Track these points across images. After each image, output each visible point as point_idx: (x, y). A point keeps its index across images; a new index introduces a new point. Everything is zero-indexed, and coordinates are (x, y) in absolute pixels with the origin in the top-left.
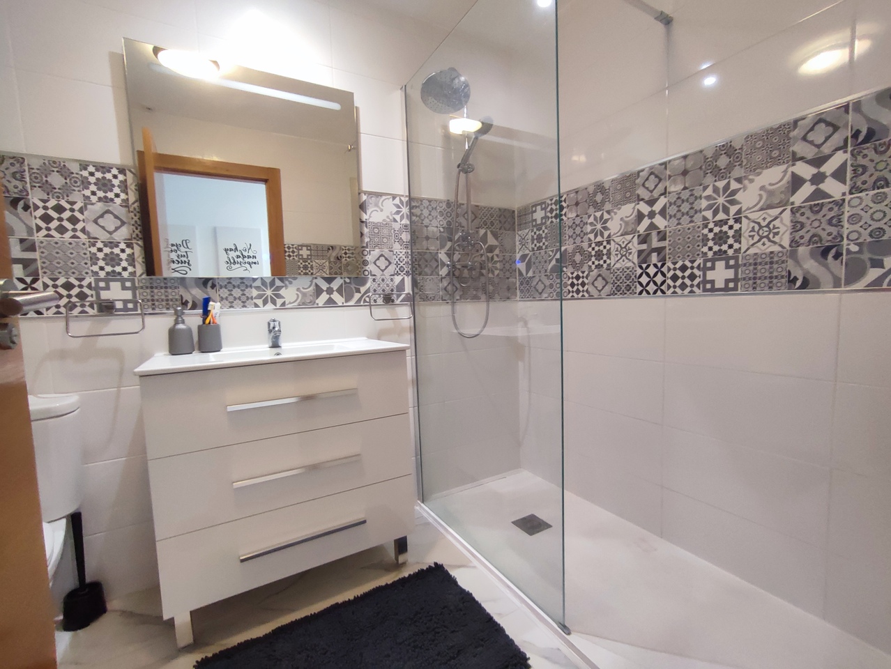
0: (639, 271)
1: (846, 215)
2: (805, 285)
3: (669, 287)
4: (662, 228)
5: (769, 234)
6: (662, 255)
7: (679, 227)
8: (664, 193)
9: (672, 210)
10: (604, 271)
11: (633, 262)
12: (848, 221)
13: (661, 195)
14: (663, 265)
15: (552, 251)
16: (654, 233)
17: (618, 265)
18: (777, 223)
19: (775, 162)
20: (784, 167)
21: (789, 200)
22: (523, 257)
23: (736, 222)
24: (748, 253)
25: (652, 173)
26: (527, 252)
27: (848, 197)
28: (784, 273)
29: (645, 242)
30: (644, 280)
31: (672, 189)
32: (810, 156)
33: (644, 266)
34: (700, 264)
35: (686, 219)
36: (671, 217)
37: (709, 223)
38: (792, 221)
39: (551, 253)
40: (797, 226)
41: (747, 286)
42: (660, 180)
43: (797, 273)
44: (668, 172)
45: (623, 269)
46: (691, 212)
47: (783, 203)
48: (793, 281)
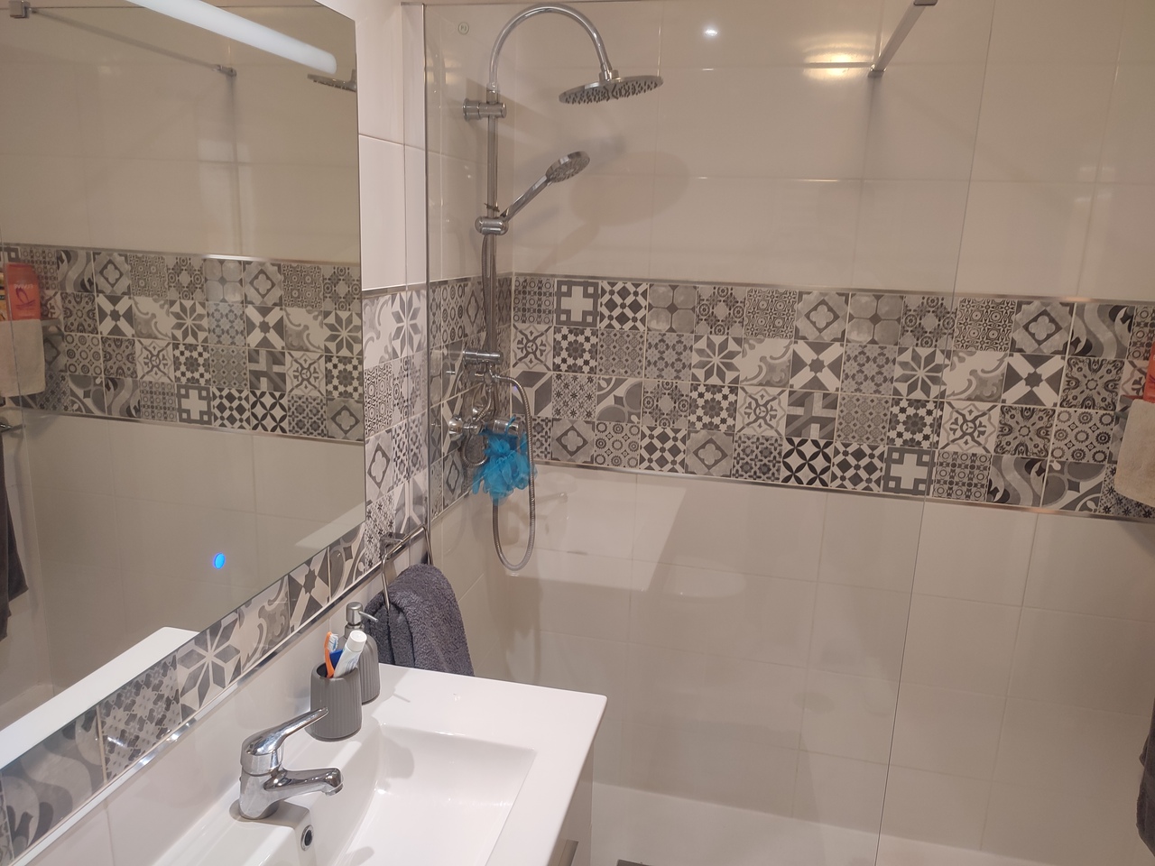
0: (787, 447)
1: (1054, 429)
2: (1005, 498)
4: (832, 390)
5: (974, 431)
6: (829, 428)
7: (858, 394)
8: (841, 339)
9: (850, 367)
10: (720, 436)
11: (777, 431)
12: (1055, 435)
13: (835, 340)
14: (827, 445)
16: (818, 395)
17: (748, 431)
18: (984, 420)
19: (992, 344)
20: (1001, 354)
21: (1000, 397)
22: (529, 378)
24: (946, 449)
25: (823, 302)
27: (1058, 409)
28: (985, 482)
29: (802, 405)
30: (795, 461)
31: (853, 336)
32: (1029, 351)
33: (797, 440)
34: (883, 453)
35: (868, 387)
36: (847, 376)
37: (902, 400)
38: (1000, 422)
39: (603, 384)
40: (1005, 429)
41: (941, 491)
42: (836, 317)
43: (999, 484)
44: (849, 310)
45: (758, 439)
46: (879, 379)
47: (994, 398)
48: (993, 492)
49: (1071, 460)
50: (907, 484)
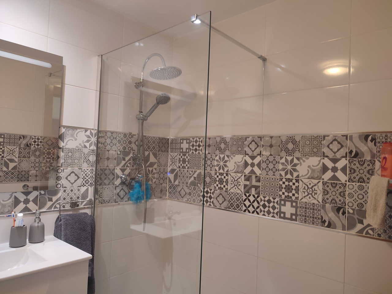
0: (244, 197)
1: (347, 193)
2: (329, 226)
3: (261, 211)
4: (258, 175)
5: (312, 193)
6: (258, 190)
7: (267, 176)
8: (260, 154)
9: (264, 165)
10: (223, 192)
11: (241, 191)
12: (348, 196)
13: (258, 155)
14: (258, 197)
15: (192, 171)
16: (254, 176)
17: (232, 191)
18: (316, 187)
19: (315, 154)
20: (319, 158)
21: (321, 177)
22: (172, 171)
23: (296, 181)
24: (302, 200)
25: (253, 141)
26: (175, 168)
27: (348, 183)
28: (319, 217)
29: (248, 180)
30: (247, 203)
31: (264, 153)
32: (331, 157)
33: (248, 195)
34: (278, 201)
35: (271, 173)
36: (263, 169)
37: (283, 178)
38: (323, 189)
39: (191, 173)
40: (325, 192)
41: (302, 220)
42: (258, 146)
43: (326, 218)
44: (262, 143)
45: (235, 194)
46: (274, 170)
47: (319, 178)
48: (324, 222)
49: (357, 208)
50: (288, 215)
